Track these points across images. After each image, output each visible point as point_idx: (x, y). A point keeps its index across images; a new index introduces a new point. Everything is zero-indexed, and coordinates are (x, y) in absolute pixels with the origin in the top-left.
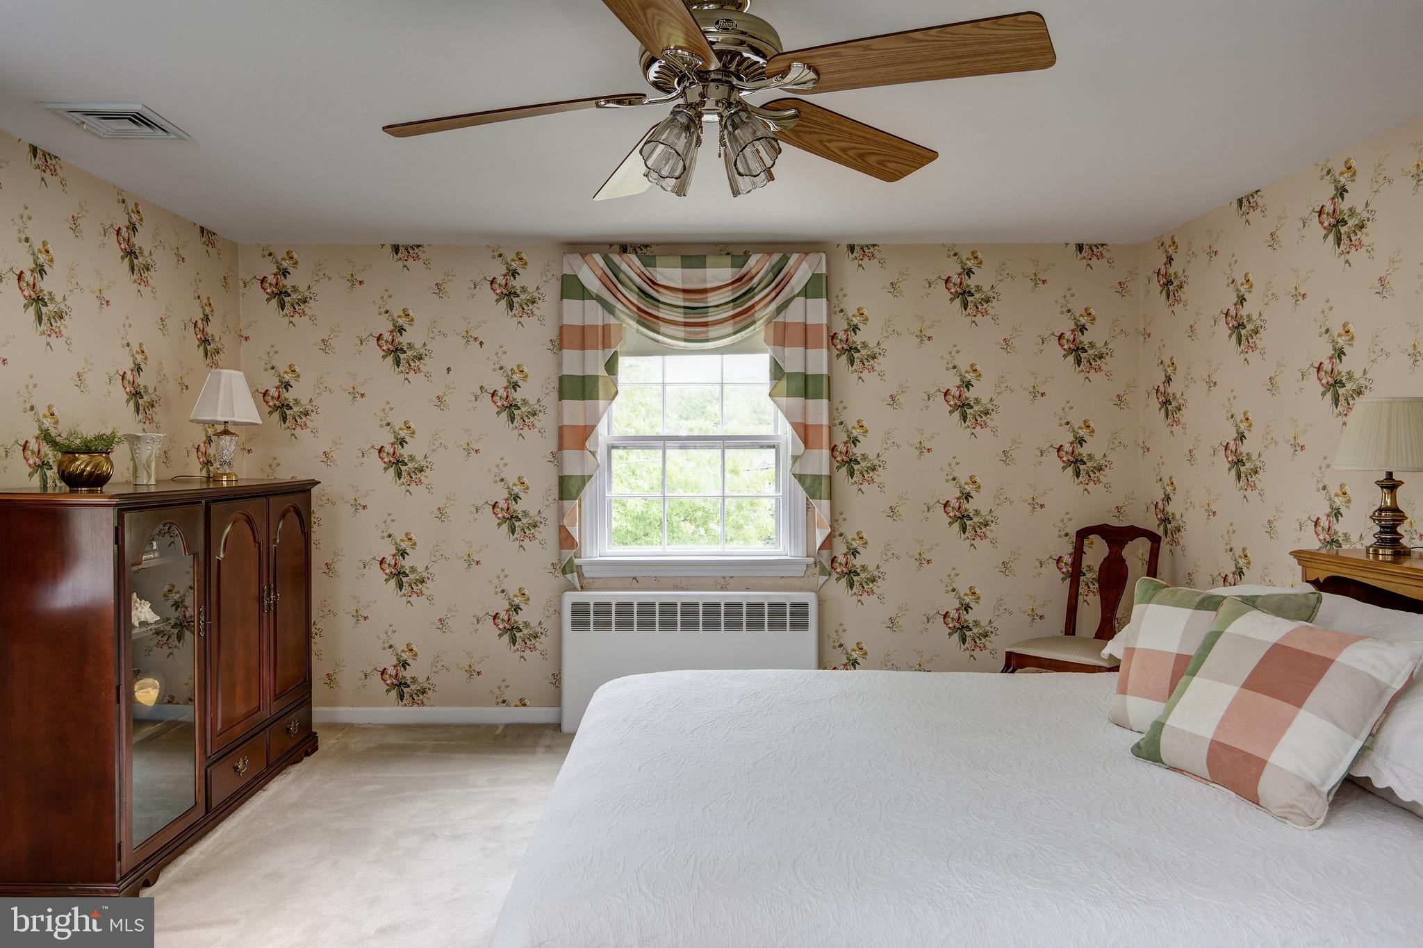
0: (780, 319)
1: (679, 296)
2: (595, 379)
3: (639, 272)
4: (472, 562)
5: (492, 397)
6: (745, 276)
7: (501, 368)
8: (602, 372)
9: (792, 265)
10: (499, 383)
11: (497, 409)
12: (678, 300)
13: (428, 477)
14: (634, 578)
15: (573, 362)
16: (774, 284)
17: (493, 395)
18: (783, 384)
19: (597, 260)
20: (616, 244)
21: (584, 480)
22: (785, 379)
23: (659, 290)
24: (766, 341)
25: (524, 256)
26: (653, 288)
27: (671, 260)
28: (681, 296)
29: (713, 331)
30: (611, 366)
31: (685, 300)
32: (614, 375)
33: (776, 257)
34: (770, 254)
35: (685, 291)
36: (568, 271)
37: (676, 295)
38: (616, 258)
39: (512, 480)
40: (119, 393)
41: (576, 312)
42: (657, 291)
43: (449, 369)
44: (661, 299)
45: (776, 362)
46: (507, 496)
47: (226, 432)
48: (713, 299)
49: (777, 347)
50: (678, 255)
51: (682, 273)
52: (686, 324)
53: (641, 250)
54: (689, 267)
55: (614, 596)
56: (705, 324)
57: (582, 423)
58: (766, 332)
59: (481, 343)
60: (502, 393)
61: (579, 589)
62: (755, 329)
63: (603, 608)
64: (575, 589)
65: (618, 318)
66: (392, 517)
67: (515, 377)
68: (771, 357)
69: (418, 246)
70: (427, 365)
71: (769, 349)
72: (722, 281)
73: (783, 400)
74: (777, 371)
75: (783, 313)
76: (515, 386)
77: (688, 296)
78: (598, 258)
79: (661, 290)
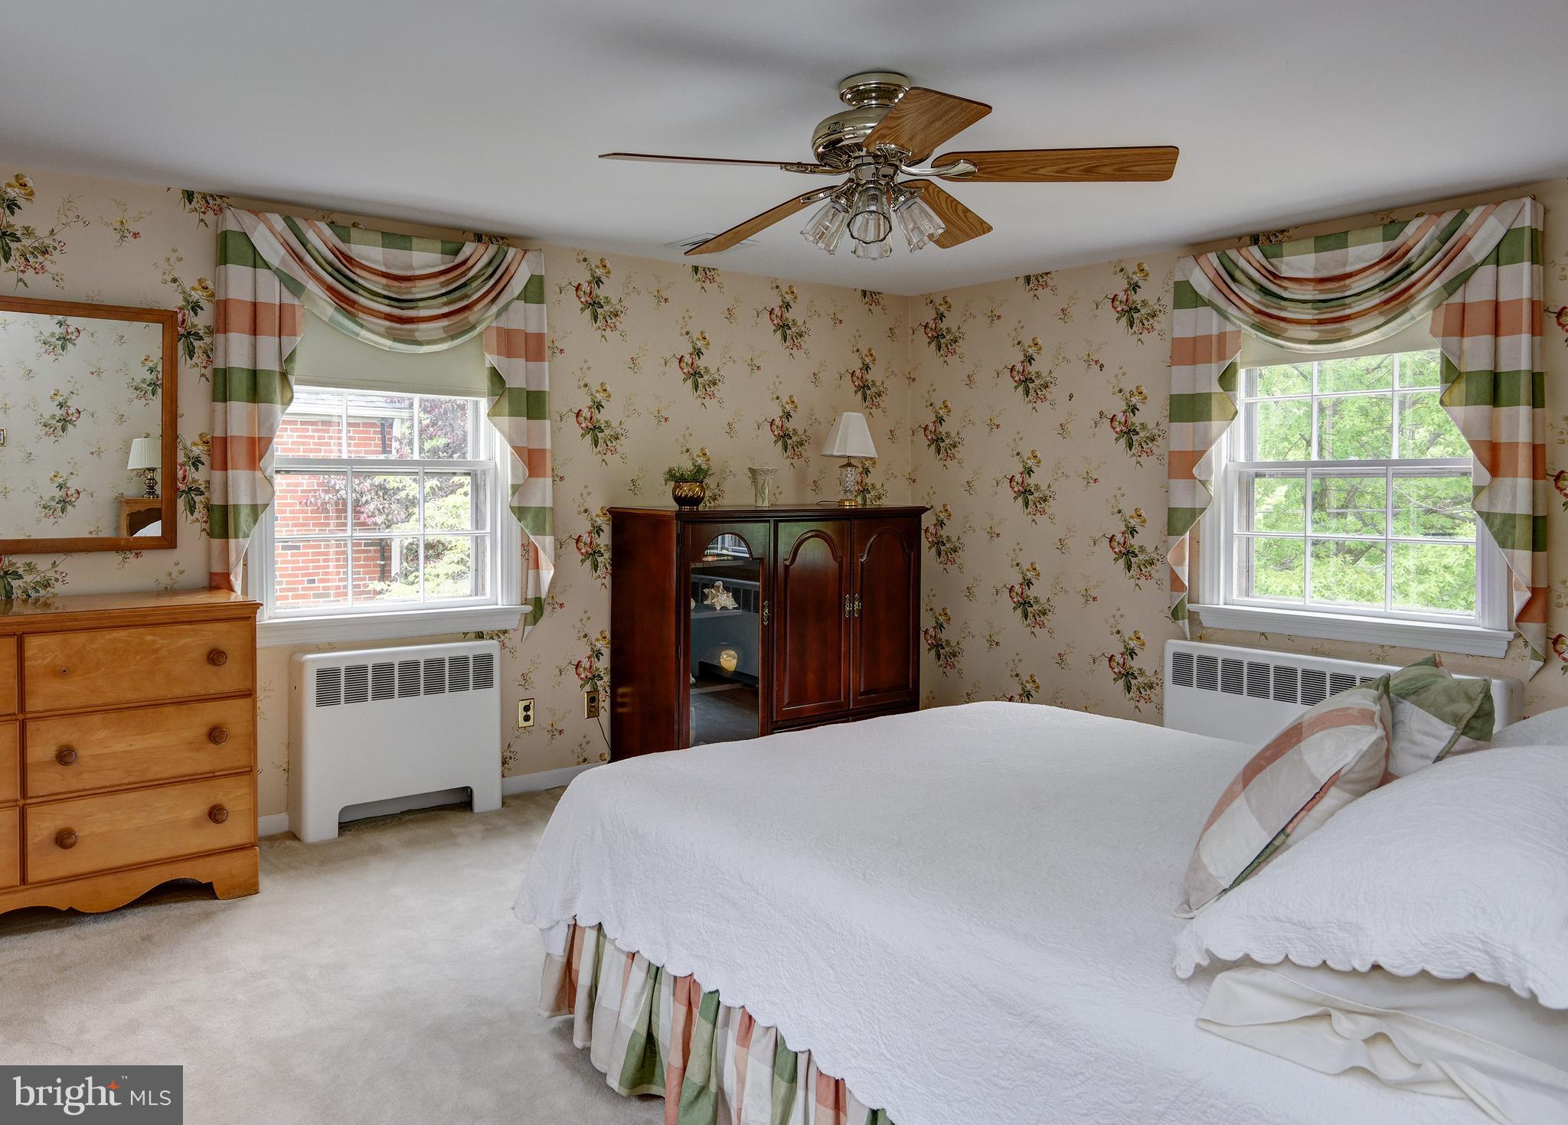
0: (1456, 298)
1: (1308, 288)
2: (1207, 397)
3: (1257, 266)
4: (1090, 598)
5: (1111, 422)
6: (1396, 252)
7: (1120, 391)
8: (1216, 388)
9: (1471, 223)
10: (1118, 407)
11: (1117, 436)
12: (1309, 293)
13: (1051, 507)
14: (1263, 634)
15: (1184, 380)
16: (1439, 255)
17: (1112, 420)
18: (1460, 388)
19: (1211, 259)
20: (1246, 235)
21: (1194, 513)
22: (1463, 380)
23: (1283, 284)
24: (1433, 332)
25: (1146, 267)
26: (1274, 283)
27: (1302, 244)
28: (1310, 287)
29: (1354, 326)
30: (1227, 380)
31: (1322, 291)
32: (1231, 390)
33: (1447, 218)
34: (1439, 214)
35: (1322, 281)
36: (1180, 278)
37: (1303, 288)
38: (1233, 254)
39: (1129, 512)
40: (768, 436)
41: (1187, 323)
42: (1280, 286)
43: (1071, 396)
44: (1285, 294)
45: (1448, 361)
46: (1124, 529)
47: (849, 465)
48: (1358, 285)
49: (1450, 338)
50: (1311, 237)
51: (1316, 260)
52: (1321, 322)
53: (1277, 237)
54: (1326, 249)
55: (1220, 651)
56: (1348, 318)
57: (1190, 449)
58: (1434, 319)
59: (1102, 366)
60: (1120, 417)
61: (1189, 637)
62: (1413, 318)
63: (1208, 663)
64: (1186, 639)
65: (1234, 324)
66: (1020, 546)
67: (1134, 400)
68: (1442, 352)
69: (1047, 274)
70: (1052, 393)
71: (1438, 341)
72: (1368, 262)
73: (1459, 411)
74: (1451, 373)
75: (1460, 291)
76: (1134, 409)
77: (1320, 287)
78: (1213, 257)
79: (1285, 284)
